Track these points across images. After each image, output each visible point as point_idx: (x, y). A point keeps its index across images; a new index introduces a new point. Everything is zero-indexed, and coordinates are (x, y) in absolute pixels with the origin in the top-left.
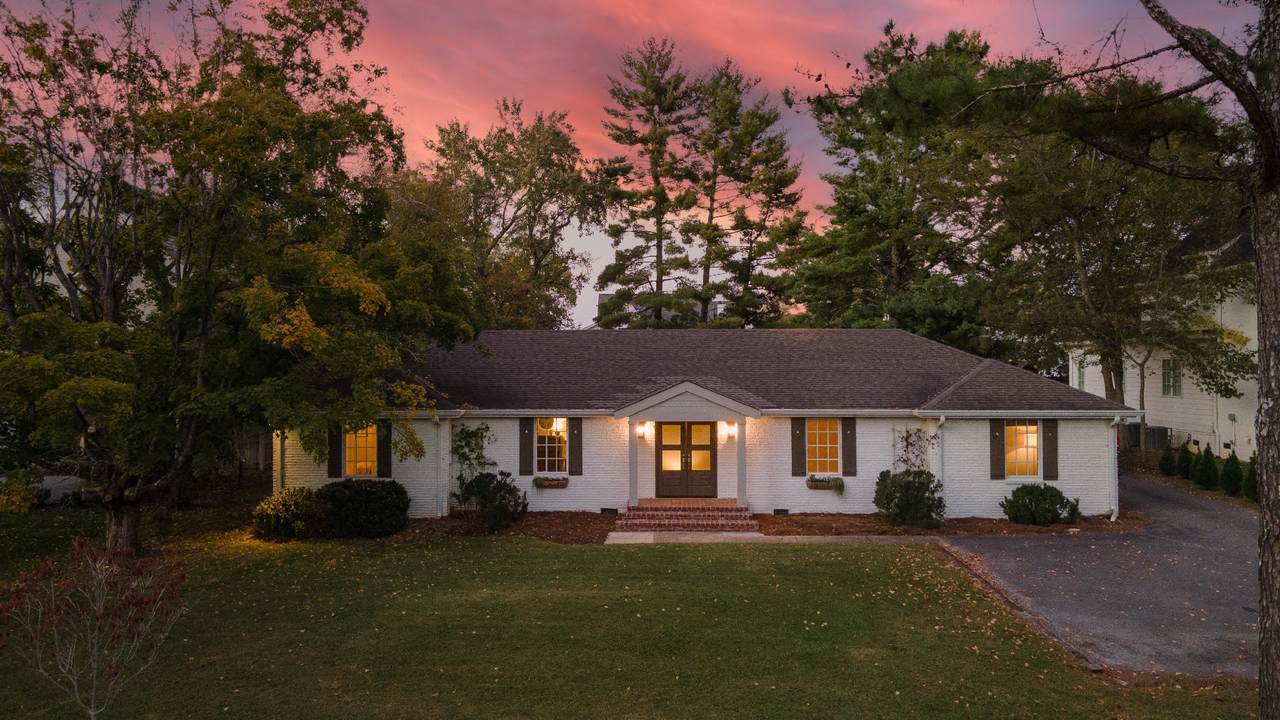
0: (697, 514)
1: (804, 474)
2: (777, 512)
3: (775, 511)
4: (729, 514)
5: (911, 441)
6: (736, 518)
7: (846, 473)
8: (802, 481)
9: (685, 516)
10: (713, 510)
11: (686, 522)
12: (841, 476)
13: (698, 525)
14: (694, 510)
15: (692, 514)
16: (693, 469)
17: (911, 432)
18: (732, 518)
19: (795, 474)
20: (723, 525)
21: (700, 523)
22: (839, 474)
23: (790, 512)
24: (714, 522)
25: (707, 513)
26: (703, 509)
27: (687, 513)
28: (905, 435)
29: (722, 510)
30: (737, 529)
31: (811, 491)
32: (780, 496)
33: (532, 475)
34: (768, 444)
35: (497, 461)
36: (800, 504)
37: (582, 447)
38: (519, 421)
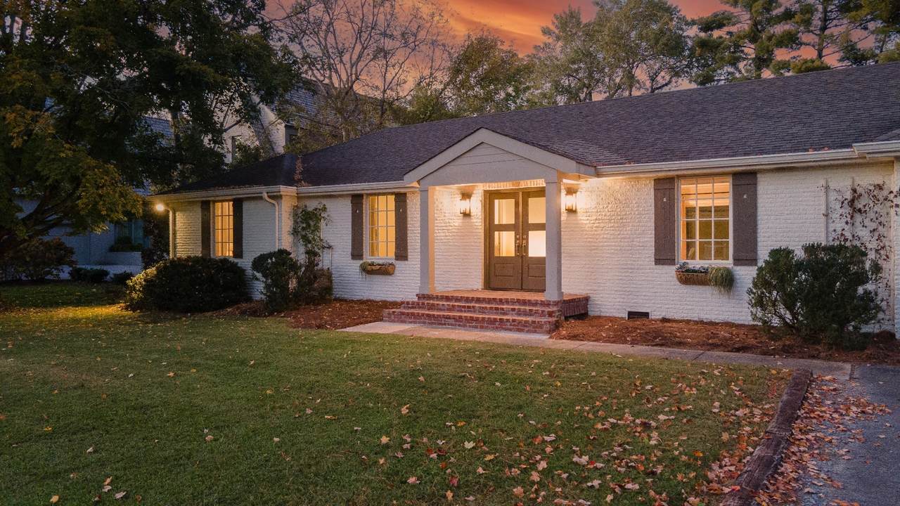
1: (672, 262)
2: (632, 315)
3: (630, 313)
5: (859, 205)
7: (738, 261)
8: (671, 271)
12: (731, 266)
16: (530, 256)
17: (859, 190)
19: (659, 261)
22: (728, 263)
23: (652, 317)
28: (849, 196)
31: (683, 286)
32: (638, 292)
33: (362, 259)
34: (622, 219)
35: (332, 244)
36: (667, 306)
37: (406, 227)
38: (351, 198)
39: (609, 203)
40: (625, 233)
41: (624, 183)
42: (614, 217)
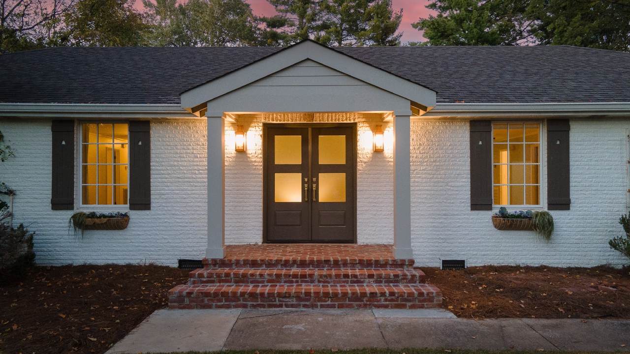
0: (325, 272)
1: (489, 207)
2: (448, 264)
3: (444, 262)
4: (383, 272)
6: (396, 280)
7: (552, 205)
8: (486, 217)
9: (303, 276)
10: (353, 264)
11: (304, 288)
12: (546, 210)
13: (326, 295)
14: (319, 264)
15: (317, 272)
16: (320, 200)
18: (388, 280)
19: (475, 206)
20: (373, 294)
21: (330, 290)
22: (543, 206)
23: (467, 265)
24: (357, 289)
25: (343, 271)
26: (336, 262)
27: (307, 271)
29: (368, 264)
30: (399, 302)
31: (499, 232)
32: (453, 239)
33: (72, 209)
34: (434, 162)
35: (14, 188)
36: (483, 253)
37: (149, 166)
38: (51, 124)
39: (420, 144)
40: (439, 176)
41: (437, 124)
42: (426, 160)
